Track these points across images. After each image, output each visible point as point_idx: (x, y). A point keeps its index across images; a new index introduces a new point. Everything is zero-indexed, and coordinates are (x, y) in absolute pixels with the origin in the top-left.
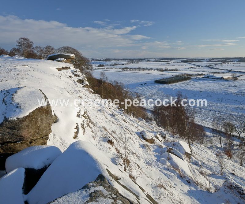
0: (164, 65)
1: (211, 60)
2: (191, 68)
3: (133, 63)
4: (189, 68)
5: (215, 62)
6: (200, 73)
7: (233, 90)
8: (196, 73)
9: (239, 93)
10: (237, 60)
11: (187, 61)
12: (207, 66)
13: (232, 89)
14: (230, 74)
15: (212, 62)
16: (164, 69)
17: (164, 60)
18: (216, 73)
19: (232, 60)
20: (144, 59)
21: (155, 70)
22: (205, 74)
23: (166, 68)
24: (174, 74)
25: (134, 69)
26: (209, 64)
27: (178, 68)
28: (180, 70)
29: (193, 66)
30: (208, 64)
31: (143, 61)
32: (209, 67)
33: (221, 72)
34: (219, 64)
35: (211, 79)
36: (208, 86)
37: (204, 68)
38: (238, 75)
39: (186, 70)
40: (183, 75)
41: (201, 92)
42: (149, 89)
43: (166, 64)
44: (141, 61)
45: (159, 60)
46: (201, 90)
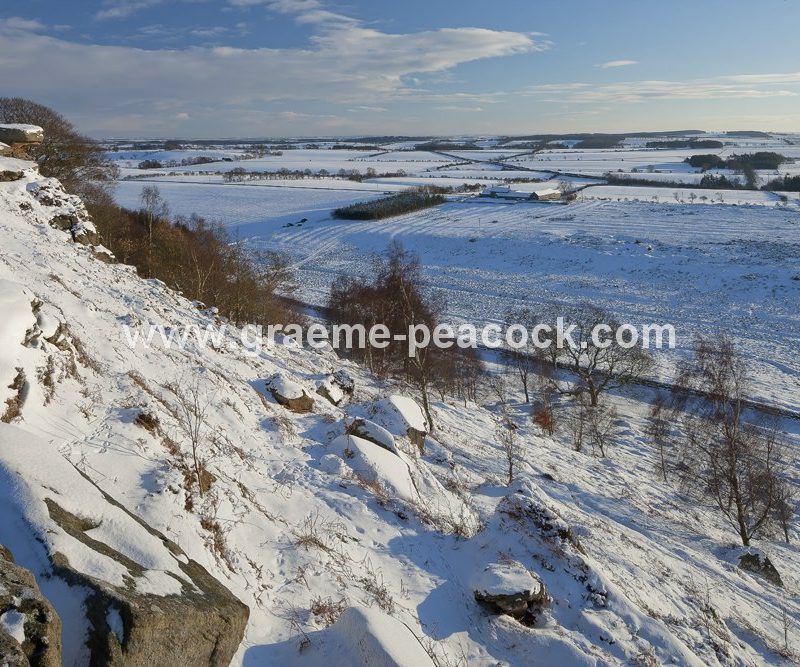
0: (362, 158)
1: (504, 142)
2: (447, 166)
3: (261, 155)
4: (438, 168)
5: (514, 147)
6: (472, 182)
7: (560, 232)
8: (461, 182)
9: (579, 237)
10: (576, 142)
11: (433, 146)
12: (490, 162)
13: (559, 227)
14: (555, 183)
15: (505, 147)
16: (364, 172)
17: (363, 145)
18: (517, 180)
19: (560, 142)
20: (300, 141)
21: (333, 176)
22: (485, 186)
23: (369, 169)
24: (396, 187)
25: (266, 174)
26: (497, 156)
27: (408, 167)
28: (411, 175)
29: (452, 161)
30: (496, 154)
31: (295, 148)
32: (496, 164)
33: (531, 178)
34: (526, 154)
35: (503, 201)
36: (494, 222)
37: (484, 167)
38: (577, 184)
39: (432, 173)
40: (420, 191)
41: (472, 241)
42: (315, 238)
43: (371, 156)
44: (291, 148)
45: (348, 144)
46: (474, 235)
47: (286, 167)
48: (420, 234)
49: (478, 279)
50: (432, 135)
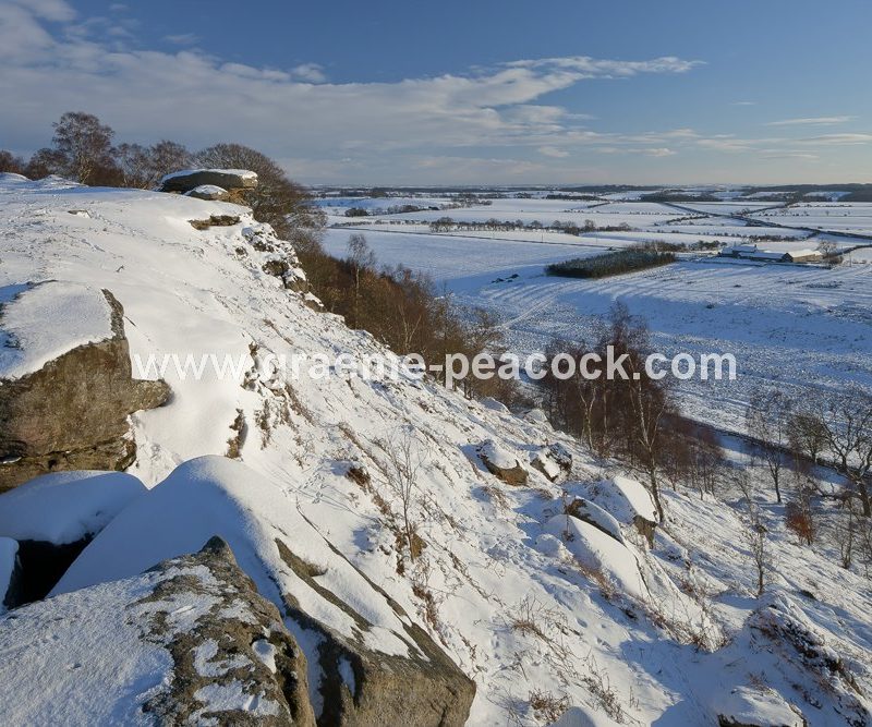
0: (580, 210)
1: (749, 192)
2: (679, 220)
3: (469, 205)
4: (668, 222)
5: (761, 199)
6: (710, 239)
7: (822, 301)
8: (696, 239)
9: (846, 310)
10: (841, 194)
11: (662, 197)
12: (732, 216)
13: (823, 295)
14: (814, 243)
15: (750, 200)
16: (581, 225)
17: (581, 195)
18: (766, 238)
19: (821, 194)
20: (511, 190)
21: (547, 228)
22: (725, 244)
23: (587, 221)
24: (617, 242)
25: (474, 224)
26: (740, 209)
27: (631, 221)
28: (636, 230)
29: (684, 214)
30: (739, 207)
31: (506, 197)
32: (741, 219)
33: (783, 236)
34: (777, 207)
35: (748, 262)
36: (737, 286)
37: (723, 221)
38: (843, 245)
39: (661, 228)
40: (647, 247)
41: (710, 307)
42: (527, 296)
43: (589, 207)
44: (500, 197)
45: (563, 193)
46: (712, 301)
47: (495, 217)
48: (647, 298)
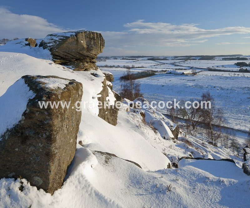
0: (131, 63)
1: (176, 58)
2: (157, 65)
3: (100, 61)
4: (154, 66)
5: (179, 59)
6: (165, 70)
7: (191, 84)
8: (161, 70)
9: (196, 86)
10: (199, 58)
11: (153, 59)
12: (171, 64)
13: (190, 82)
14: (191, 70)
15: (176, 59)
16: (131, 66)
17: (131, 58)
18: (179, 69)
19: (194, 58)
20: (112, 57)
21: (122, 67)
22: (168, 71)
23: (133, 65)
24: (140, 71)
25: (101, 66)
26: (173, 62)
27: (145, 65)
28: (146, 68)
29: (159, 63)
30: (173, 61)
31: (110, 59)
32: (173, 64)
33: (183, 69)
34: (183, 61)
35: (173, 75)
36: (170, 81)
37: (169, 65)
38: (197, 71)
39: (152, 67)
40: (148, 72)
41: (163, 86)
42: (115, 85)
43: (134, 62)
44: (109, 59)
45: (126, 58)
46: (163, 84)
47: (107, 64)
48: (147, 84)
49: (164, 97)
50: (153, 56)
